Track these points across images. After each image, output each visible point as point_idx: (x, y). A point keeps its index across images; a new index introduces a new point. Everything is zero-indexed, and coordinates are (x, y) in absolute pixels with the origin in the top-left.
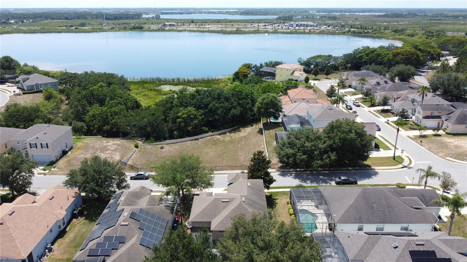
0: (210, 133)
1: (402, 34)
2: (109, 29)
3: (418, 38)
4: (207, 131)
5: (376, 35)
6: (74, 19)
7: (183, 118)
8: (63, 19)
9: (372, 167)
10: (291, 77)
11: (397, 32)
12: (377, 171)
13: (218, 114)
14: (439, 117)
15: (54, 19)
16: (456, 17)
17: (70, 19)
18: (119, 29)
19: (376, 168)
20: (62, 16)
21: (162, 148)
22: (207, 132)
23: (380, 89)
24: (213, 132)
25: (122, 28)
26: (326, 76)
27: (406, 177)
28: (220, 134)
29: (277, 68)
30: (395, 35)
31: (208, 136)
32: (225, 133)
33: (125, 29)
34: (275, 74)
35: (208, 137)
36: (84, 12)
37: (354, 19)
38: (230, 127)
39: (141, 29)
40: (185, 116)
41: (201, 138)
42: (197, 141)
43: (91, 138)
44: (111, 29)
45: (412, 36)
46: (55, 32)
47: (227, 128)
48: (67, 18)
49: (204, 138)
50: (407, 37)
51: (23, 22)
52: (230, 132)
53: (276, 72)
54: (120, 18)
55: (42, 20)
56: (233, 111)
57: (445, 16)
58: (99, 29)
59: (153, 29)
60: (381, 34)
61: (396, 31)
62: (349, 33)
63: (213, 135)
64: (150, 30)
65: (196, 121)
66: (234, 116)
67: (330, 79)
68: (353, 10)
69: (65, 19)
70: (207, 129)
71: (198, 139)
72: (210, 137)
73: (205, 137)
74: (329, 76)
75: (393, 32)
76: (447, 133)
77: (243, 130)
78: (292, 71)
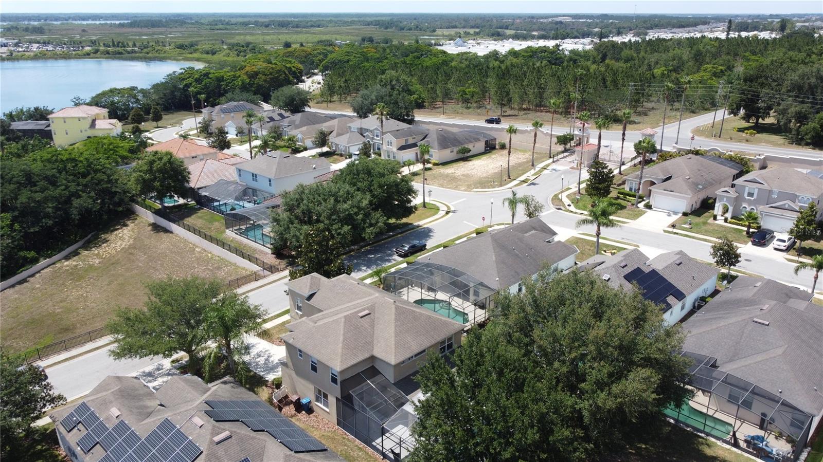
0: (43, 262)
1: (196, 51)
3: (224, 56)
4: (36, 257)
5: (150, 55)
9: (416, 224)
10: (91, 133)
11: (185, 49)
12: (425, 226)
13: (47, 216)
14: (415, 145)
16: (245, 24)
19: (421, 223)
22: (35, 261)
23: (289, 126)
24: (50, 257)
26: (155, 124)
27: (465, 222)
28: (67, 258)
29: (52, 118)
30: (183, 54)
31: (43, 269)
32: (76, 253)
34: (50, 131)
35: (45, 270)
37: (80, 32)
38: (81, 238)
41: (29, 277)
42: (25, 284)
45: (214, 54)
47: (77, 242)
49: (37, 275)
50: (205, 55)
52: (86, 246)
53: (52, 128)
57: (228, 23)
60: (159, 53)
61: (181, 47)
62: (98, 55)
63: (54, 264)
67: (166, 127)
68: (61, 16)
70: (32, 254)
71: (24, 281)
72: (49, 269)
73: (39, 272)
74: (160, 123)
75: (178, 48)
76: (435, 164)
77: (112, 237)
78: (90, 121)
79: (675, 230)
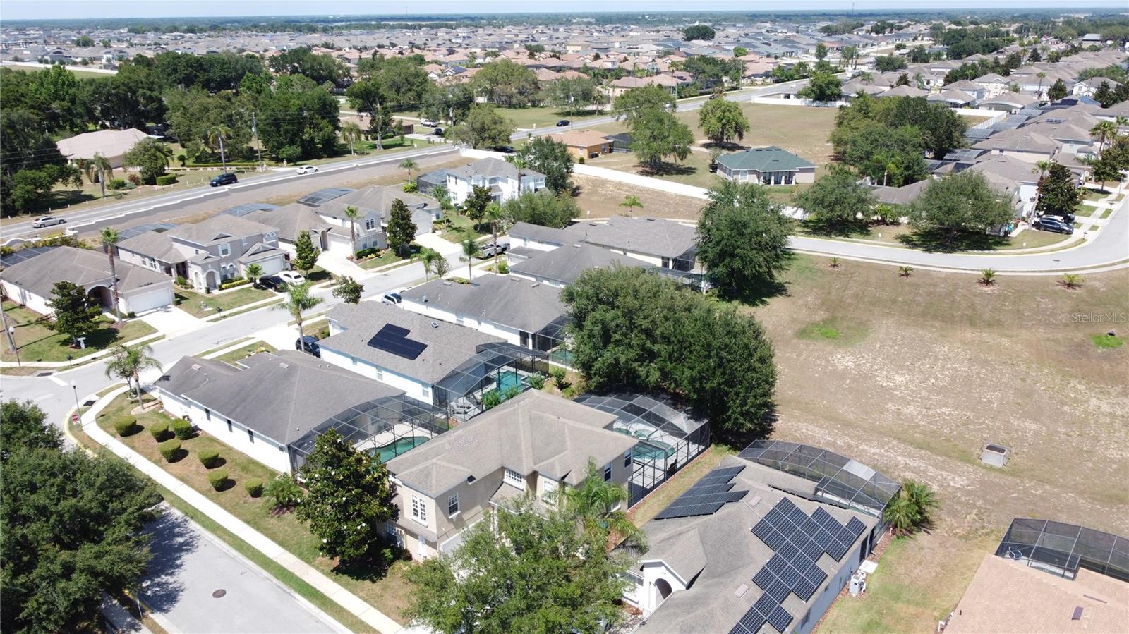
79: (223, 314)
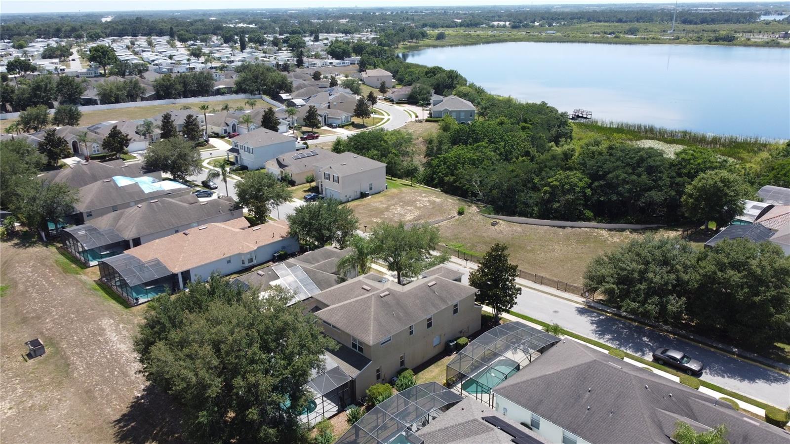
0: (593, 223)
2: (670, 39)
4: (590, 218)
6: (631, 22)
7: (551, 187)
8: (613, 22)
15: (600, 21)
17: (624, 22)
18: (688, 41)
20: (614, 16)
21: (493, 224)
25: (694, 38)
28: (610, 230)
31: (585, 227)
32: (623, 230)
33: (698, 41)
36: (661, 9)
39: (730, 41)
40: (558, 183)
43: (425, 189)
44: (674, 39)
46: (579, 42)
48: (620, 21)
49: (577, 229)
51: (550, 25)
54: (713, 21)
55: (581, 23)
56: (653, 193)
58: (653, 38)
59: (756, 42)
63: (597, 228)
64: (747, 44)
65: (570, 197)
66: (651, 204)
69: (617, 22)
70: (592, 214)
71: (564, 227)
72: (588, 230)
